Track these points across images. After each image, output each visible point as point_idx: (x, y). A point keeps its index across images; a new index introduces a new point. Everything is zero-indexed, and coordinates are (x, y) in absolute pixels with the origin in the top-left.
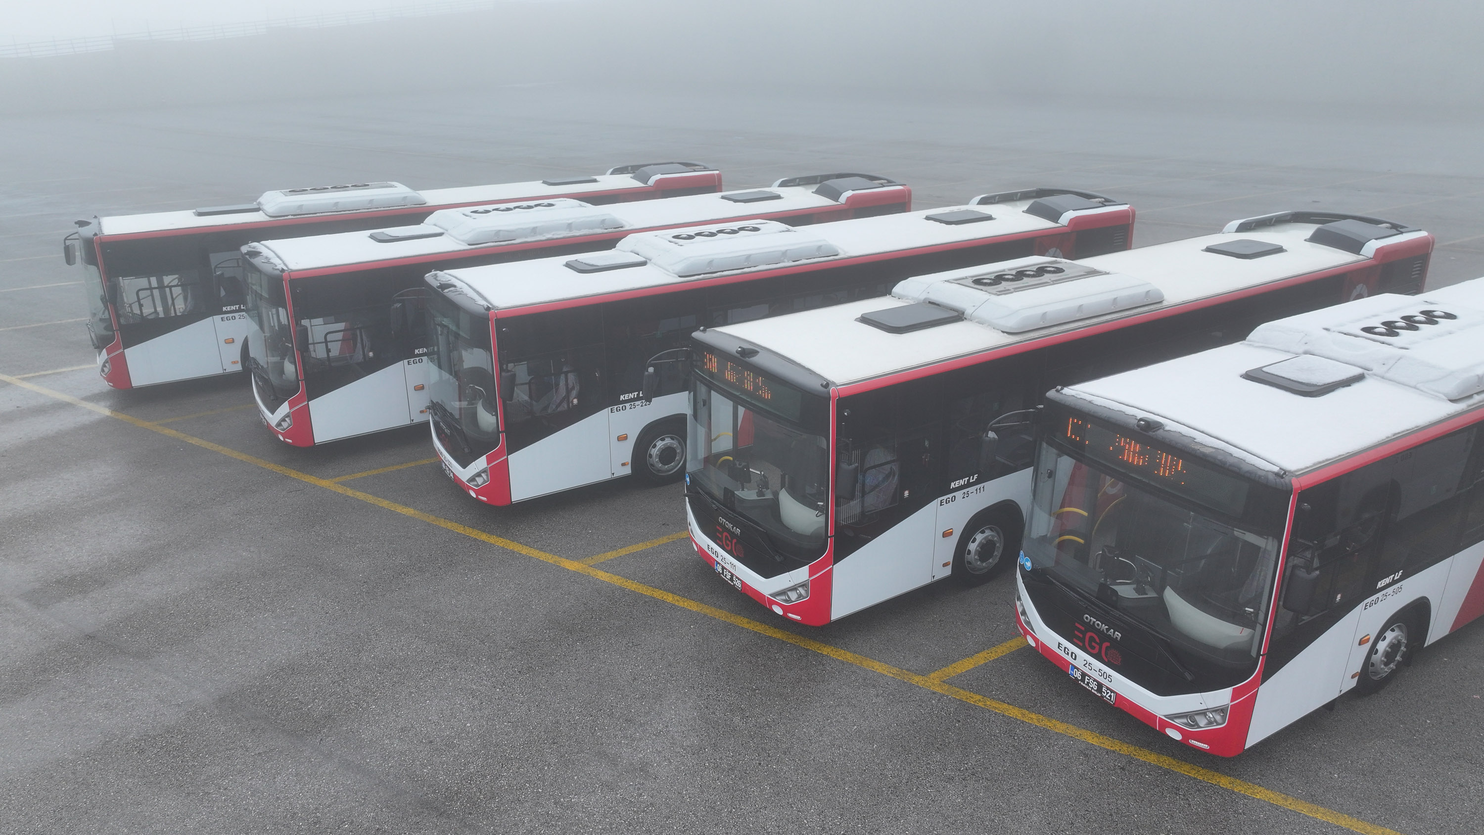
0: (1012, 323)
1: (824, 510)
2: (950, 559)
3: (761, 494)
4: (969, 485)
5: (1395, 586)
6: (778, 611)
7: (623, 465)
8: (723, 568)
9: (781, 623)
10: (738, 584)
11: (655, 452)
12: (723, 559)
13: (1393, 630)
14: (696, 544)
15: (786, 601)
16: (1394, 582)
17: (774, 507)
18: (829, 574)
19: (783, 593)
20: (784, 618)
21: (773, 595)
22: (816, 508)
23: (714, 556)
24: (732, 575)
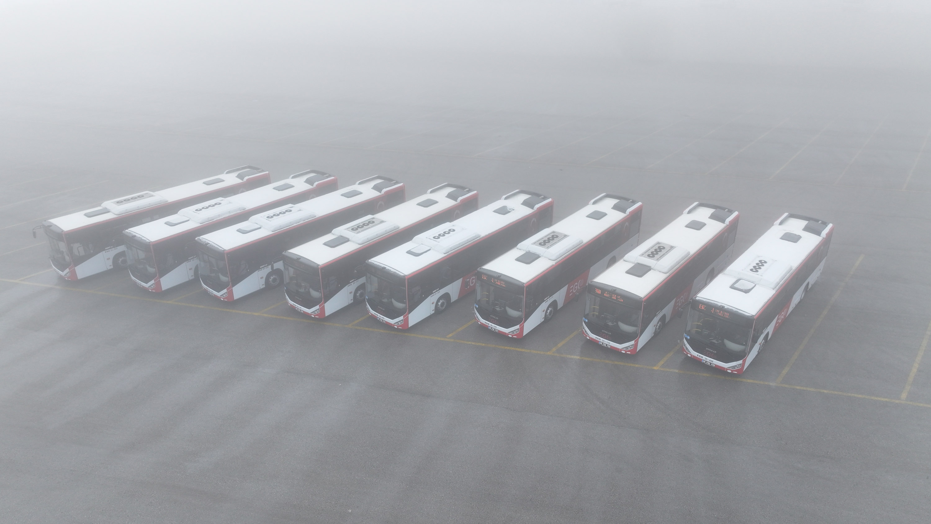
0: (360, 242)
1: (321, 292)
2: (352, 298)
3: (305, 290)
4: (354, 281)
5: (438, 292)
6: (313, 316)
7: (263, 285)
8: (298, 308)
9: (314, 319)
10: (302, 312)
11: (271, 280)
12: (298, 306)
13: (442, 300)
14: (290, 304)
15: (314, 314)
16: (437, 291)
17: (309, 293)
18: (324, 306)
19: (313, 312)
20: (315, 317)
21: (311, 313)
22: (319, 292)
23: (295, 306)
24: (300, 310)
